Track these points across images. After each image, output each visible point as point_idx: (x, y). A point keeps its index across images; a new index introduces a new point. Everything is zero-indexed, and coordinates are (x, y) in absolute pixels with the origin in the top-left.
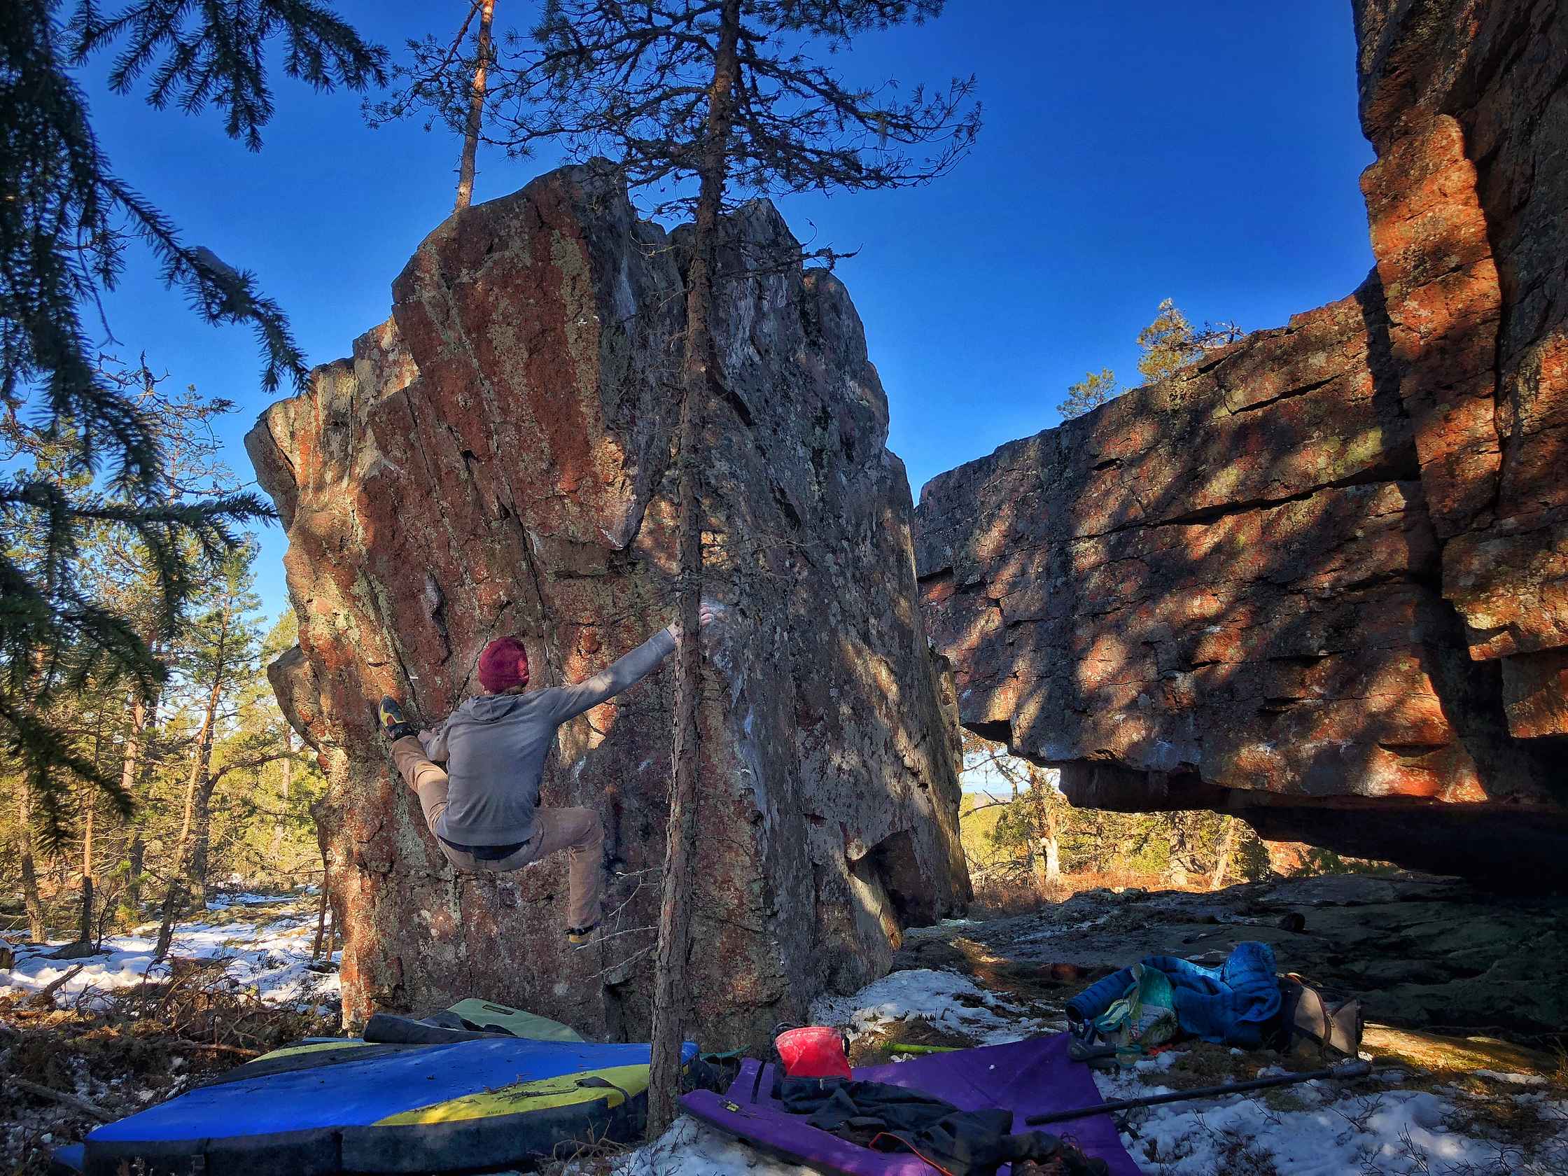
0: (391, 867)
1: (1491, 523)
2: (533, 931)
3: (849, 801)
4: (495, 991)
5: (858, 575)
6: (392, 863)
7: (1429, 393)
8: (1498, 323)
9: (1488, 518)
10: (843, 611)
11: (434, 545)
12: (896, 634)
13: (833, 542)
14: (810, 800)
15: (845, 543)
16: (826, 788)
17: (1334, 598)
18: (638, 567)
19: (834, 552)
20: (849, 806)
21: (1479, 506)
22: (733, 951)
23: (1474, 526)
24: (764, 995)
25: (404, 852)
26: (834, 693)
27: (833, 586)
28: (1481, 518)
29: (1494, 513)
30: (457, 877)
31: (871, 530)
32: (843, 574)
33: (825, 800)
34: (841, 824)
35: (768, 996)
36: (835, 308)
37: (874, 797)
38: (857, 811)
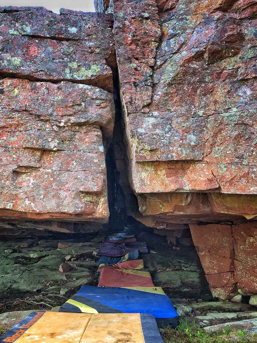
7: (129, 58)
8: (158, 43)
9: (148, 110)
23: (143, 111)
28: (145, 109)
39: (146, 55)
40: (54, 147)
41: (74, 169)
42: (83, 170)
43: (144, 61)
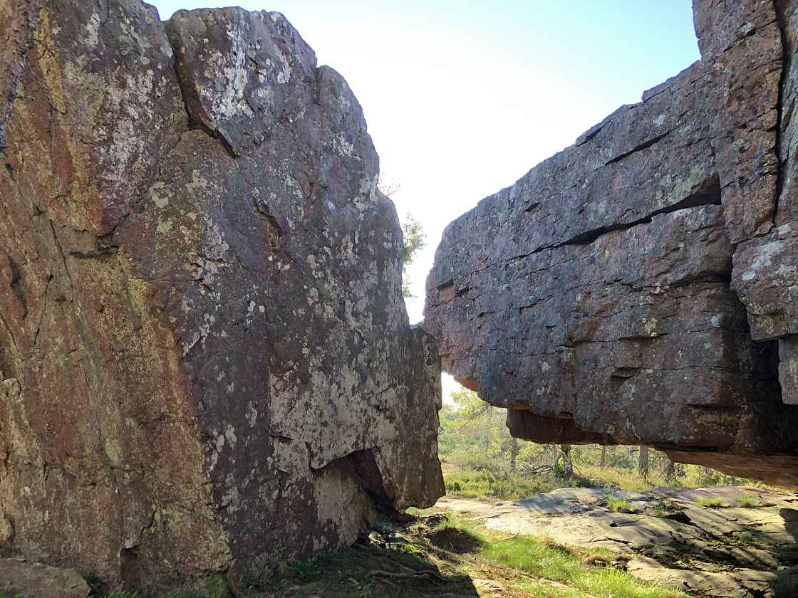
0: (8, 456)
1: (770, 230)
2: (84, 506)
3: (314, 427)
4: (63, 546)
5: (337, 271)
6: (8, 454)
7: (730, 132)
8: (780, 71)
9: (768, 226)
10: (320, 296)
11: (7, 234)
12: (371, 314)
13: (315, 247)
14: (277, 426)
15: (327, 249)
16: (293, 418)
17: (662, 293)
18: (120, 250)
19: (316, 254)
20: (314, 431)
21: (761, 216)
22: (199, 533)
23: (757, 233)
24: (217, 566)
25: (15, 447)
26: (305, 351)
27: (313, 277)
28: (763, 226)
29: (773, 222)
30: (45, 466)
31: (354, 242)
32: (322, 268)
33: (292, 426)
34: (306, 443)
35: (220, 567)
36: (333, 91)
37: (339, 426)
38: (321, 434)
39: (759, 109)
40: (652, 332)
41: (680, 365)
42: (691, 365)
43: (754, 125)
